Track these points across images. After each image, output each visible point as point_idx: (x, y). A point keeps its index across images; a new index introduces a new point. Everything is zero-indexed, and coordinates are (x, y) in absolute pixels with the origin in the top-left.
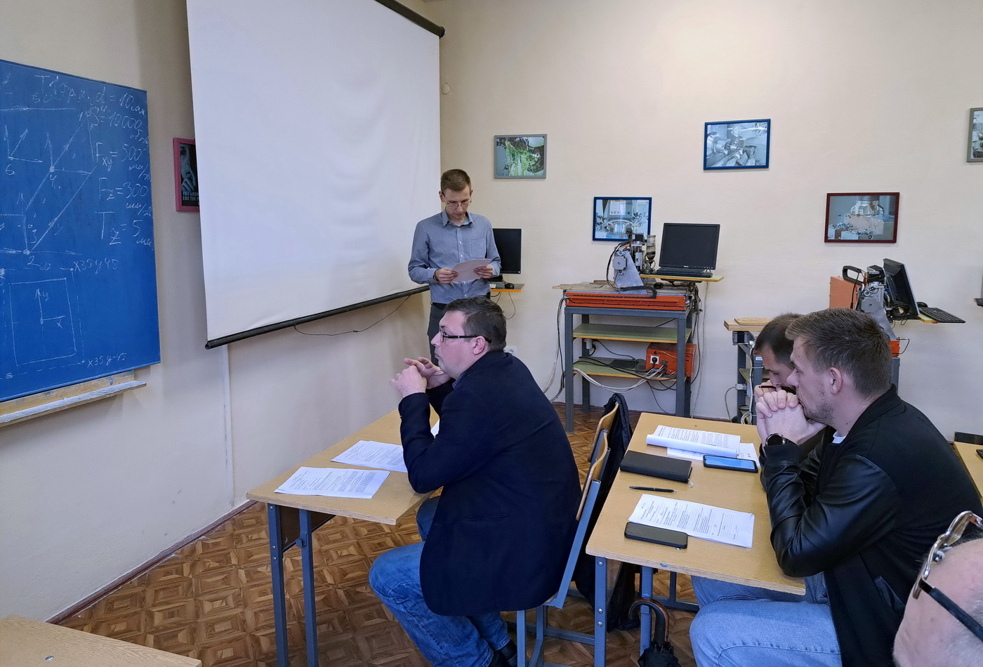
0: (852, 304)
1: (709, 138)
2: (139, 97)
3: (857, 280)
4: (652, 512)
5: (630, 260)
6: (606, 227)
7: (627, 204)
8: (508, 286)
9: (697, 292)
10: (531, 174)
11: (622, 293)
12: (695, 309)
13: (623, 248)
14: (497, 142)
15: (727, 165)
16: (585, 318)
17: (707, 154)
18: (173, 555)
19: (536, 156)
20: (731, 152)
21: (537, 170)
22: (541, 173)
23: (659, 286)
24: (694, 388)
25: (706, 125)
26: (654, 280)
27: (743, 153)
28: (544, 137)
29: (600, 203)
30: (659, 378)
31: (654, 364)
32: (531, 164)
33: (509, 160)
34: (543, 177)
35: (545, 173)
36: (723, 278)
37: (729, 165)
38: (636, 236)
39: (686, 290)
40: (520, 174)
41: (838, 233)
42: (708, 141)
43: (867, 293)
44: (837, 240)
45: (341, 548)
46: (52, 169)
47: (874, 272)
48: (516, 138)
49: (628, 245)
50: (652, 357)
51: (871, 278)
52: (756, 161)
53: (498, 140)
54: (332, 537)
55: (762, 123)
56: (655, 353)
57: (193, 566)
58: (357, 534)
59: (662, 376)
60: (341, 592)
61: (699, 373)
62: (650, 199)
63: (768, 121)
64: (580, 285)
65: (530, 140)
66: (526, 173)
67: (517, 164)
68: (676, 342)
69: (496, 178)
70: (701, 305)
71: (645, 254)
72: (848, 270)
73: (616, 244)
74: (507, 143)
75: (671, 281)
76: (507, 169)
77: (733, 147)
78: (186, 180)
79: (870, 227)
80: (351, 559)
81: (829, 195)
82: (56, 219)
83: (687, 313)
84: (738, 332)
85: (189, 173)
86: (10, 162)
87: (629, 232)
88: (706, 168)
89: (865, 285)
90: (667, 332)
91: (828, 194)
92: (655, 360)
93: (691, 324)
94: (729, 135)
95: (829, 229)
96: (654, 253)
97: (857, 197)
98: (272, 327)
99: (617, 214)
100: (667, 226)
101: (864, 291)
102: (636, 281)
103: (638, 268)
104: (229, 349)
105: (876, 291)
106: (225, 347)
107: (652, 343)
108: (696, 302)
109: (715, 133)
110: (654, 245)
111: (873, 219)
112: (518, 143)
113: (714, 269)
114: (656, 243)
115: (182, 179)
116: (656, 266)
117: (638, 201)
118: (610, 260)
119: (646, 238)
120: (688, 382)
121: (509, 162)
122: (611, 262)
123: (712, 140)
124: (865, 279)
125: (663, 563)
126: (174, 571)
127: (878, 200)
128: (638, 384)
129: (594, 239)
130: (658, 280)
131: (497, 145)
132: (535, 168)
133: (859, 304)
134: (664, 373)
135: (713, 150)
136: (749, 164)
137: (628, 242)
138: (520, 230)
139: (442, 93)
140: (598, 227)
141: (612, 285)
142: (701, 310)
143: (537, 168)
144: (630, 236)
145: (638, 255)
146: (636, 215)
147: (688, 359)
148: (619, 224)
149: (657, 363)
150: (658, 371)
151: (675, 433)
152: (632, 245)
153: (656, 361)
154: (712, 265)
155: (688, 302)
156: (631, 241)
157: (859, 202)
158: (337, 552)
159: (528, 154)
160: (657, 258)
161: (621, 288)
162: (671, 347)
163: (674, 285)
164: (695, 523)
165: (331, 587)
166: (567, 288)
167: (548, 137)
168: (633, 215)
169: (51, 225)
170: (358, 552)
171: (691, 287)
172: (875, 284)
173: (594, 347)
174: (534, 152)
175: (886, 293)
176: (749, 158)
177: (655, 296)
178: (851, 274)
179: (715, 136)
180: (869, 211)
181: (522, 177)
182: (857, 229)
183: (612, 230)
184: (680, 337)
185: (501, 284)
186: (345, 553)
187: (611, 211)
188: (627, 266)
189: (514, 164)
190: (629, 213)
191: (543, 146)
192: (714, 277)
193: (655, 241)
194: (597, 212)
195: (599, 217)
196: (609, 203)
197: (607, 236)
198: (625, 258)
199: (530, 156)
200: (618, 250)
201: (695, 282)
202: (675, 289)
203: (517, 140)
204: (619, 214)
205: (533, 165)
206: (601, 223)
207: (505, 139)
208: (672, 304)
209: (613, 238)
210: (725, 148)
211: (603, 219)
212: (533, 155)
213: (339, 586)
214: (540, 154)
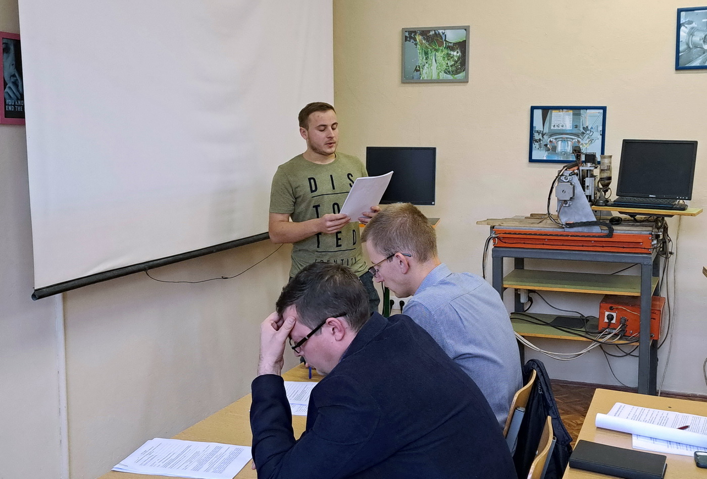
1: (682, 28)
5: (579, 188)
6: (546, 145)
7: (574, 114)
9: (666, 229)
10: (449, 77)
11: (567, 230)
12: (664, 251)
13: (570, 171)
14: (406, 37)
15: (705, 65)
16: (519, 263)
17: (681, 49)
19: (456, 54)
21: (457, 72)
22: (461, 76)
23: (617, 221)
24: (662, 355)
25: (679, 11)
26: (609, 213)
28: (466, 29)
29: (538, 114)
30: (616, 341)
31: (609, 323)
32: (449, 65)
33: (421, 59)
34: (465, 81)
35: (467, 77)
36: (702, 211)
38: (586, 155)
39: (652, 226)
40: (435, 77)
42: (682, 33)
48: (429, 31)
49: (576, 168)
50: (607, 313)
53: (407, 34)
56: (611, 309)
59: (620, 339)
61: (669, 335)
62: (604, 109)
64: (513, 220)
65: (448, 32)
66: (443, 76)
67: (431, 65)
68: (640, 295)
69: (403, 82)
70: (671, 247)
71: (597, 180)
73: (560, 167)
74: (419, 38)
75: (633, 215)
76: (417, 70)
78: (10, 85)
83: (653, 256)
85: (14, 76)
87: (577, 151)
88: (679, 68)
90: (627, 281)
92: (610, 318)
93: (658, 271)
96: (610, 178)
98: (116, 273)
99: (560, 128)
100: (627, 144)
102: (586, 216)
103: (589, 197)
104: (64, 299)
106: (59, 296)
107: (606, 295)
108: (665, 242)
109: (690, 23)
110: (609, 169)
112: (433, 37)
113: (690, 199)
114: (612, 165)
115: (5, 84)
116: (612, 195)
117: (588, 111)
118: (552, 188)
119: (598, 158)
120: (655, 347)
121: (420, 61)
122: (554, 190)
123: (687, 30)
128: (590, 347)
129: (531, 160)
130: (615, 213)
131: (406, 40)
132: (454, 68)
134: (623, 335)
135: (688, 44)
137: (576, 164)
138: (434, 150)
140: (536, 145)
141: (555, 220)
142: (671, 253)
143: (456, 71)
144: (578, 157)
145: (588, 181)
146: (586, 129)
147: (654, 316)
148: (563, 140)
149: (614, 321)
150: (615, 332)
151: (637, 414)
152: (581, 168)
153: (612, 319)
154: (687, 193)
155: (655, 242)
156: (579, 163)
159: (446, 51)
160: (614, 185)
161: (567, 224)
162: (632, 301)
163: (636, 221)
166: (496, 224)
167: (471, 29)
168: (582, 129)
171: (659, 223)
173: (530, 300)
174: (452, 49)
177: (611, 234)
179: (691, 26)
181: (438, 81)
183: (554, 148)
184: (645, 286)
187: (553, 125)
188: (574, 195)
189: (427, 65)
190: (576, 126)
191: (465, 41)
192: (689, 210)
193: (610, 163)
194: (534, 125)
195: (537, 132)
196: (551, 114)
197: (547, 156)
198: (571, 184)
199: (447, 54)
200: (562, 175)
201: (664, 216)
202: (637, 226)
203: (431, 33)
204: (564, 128)
205: (451, 66)
206: (540, 140)
207: (415, 32)
208: (633, 245)
209: (556, 159)
210: (704, 42)
211: (543, 135)
212: (452, 53)
214: (461, 51)
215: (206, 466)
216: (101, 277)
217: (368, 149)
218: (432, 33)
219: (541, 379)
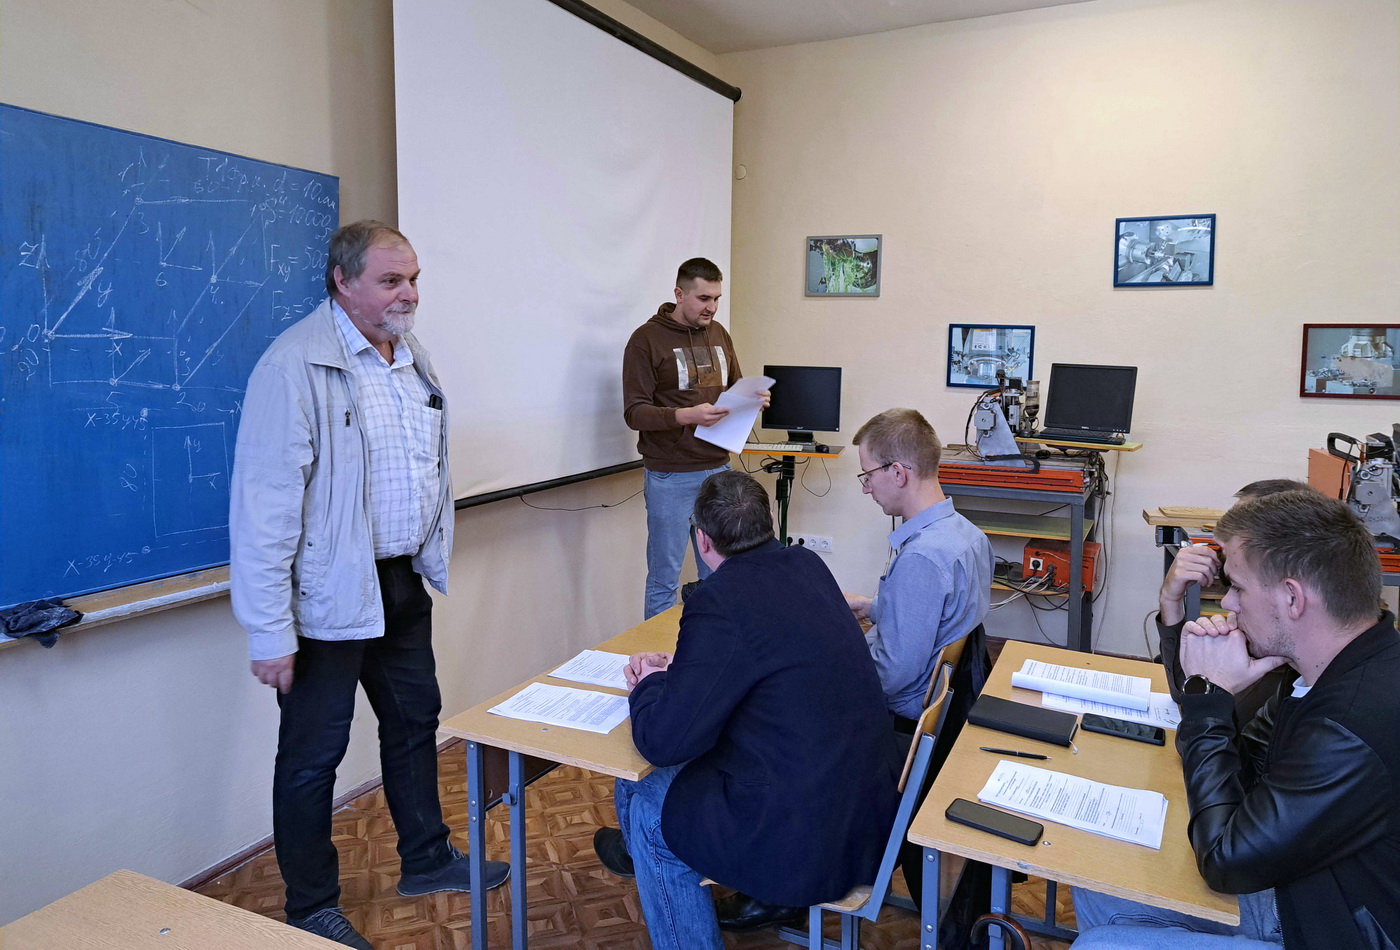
0: (1342, 490)
1: (1122, 241)
2: (328, 185)
3: (1349, 455)
4: (1014, 788)
5: (1001, 417)
6: (966, 368)
7: (997, 334)
8: (820, 449)
9: (1102, 466)
10: (859, 290)
11: (987, 463)
12: (1100, 492)
13: (991, 398)
14: (811, 246)
15: (1149, 281)
17: (1120, 263)
18: (345, 807)
19: (866, 265)
20: (1155, 262)
21: (867, 285)
22: (871, 289)
23: (1045, 455)
24: (1098, 609)
25: (1118, 221)
26: (1037, 446)
27: (1174, 262)
28: (878, 238)
29: (957, 332)
30: (1042, 591)
31: (1035, 571)
32: (859, 277)
33: (827, 270)
34: (876, 295)
35: (878, 290)
36: (1141, 446)
37: (1151, 280)
38: (1010, 380)
39: (1084, 462)
40: (842, 290)
41: (1321, 384)
42: (1121, 246)
43: (1366, 475)
44: (1320, 394)
45: (572, 813)
46: (214, 279)
47: (1377, 443)
48: (837, 240)
49: (999, 394)
50: (1032, 560)
51: (1372, 452)
52: (1194, 275)
53: (812, 243)
54: (560, 797)
55: (1202, 220)
56: (1037, 555)
57: (370, 825)
58: (595, 794)
59: (1048, 589)
60: (568, 877)
61: (1105, 589)
62: (1032, 328)
63: (1213, 218)
65: (858, 242)
66: (851, 289)
67: (838, 277)
68: (1069, 539)
70: (1109, 486)
71: (1023, 408)
72: (1337, 440)
73: (980, 392)
74: (825, 247)
75: (1063, 449)
76: (823, 283)
77: (1158, 254)
79: (1371, 376)
80: (585, 829)
81: (1307, 327)
82: (215, 345)
83: (1086, 496)
84: (1164, 527)
86: (162, 269)
88: (1117, 284)
89: (1362, 462)
90: (1056, 524)
91: (1305, 325)
92: (1036, 565)
93: (1093, 513)
94: (1153, 236)
95: (1307, 377)
96: (1037, 407)
97: (1351, 330)
98: (489, 497)
99: (983, 349)
100: (1057, 369)
101: (1360, 471)
102: (1009, 448)
103: (1013, 428)
105: (1379, 471)
107: (1033, 539)
108: (1101, 481)
109: (1131, 234)
110: (1036, 396)
111: (1376, 363)
112: (841, 247)
113: (1128, 432)
114: (1040, 392)
116: (1040, 425)
117: (1014, 330)
118: (971, 416)
119: (1024, 384)
120: (1088, 599)
121: (826, 273)
122: (973, 418)
123: (1127, 243)
124: (1362, 453)
125: (1022, 862)
126: (345, 829)
127: (1384, 334)
128: (1013, 597)
129: (949, 384)
130: (1043, 446)
131: (811, 249)
132: (863, 281)
133: (1352, 491)
134: (1051, 584)
135: (1128, 258)
136: (1183, 279)
137: (998, 389)
138: (839, 370)
139: (736, 178)
140: (954, 367)
141: (974, 452)
142: (1108, 493)
143: (867, 283)
144: (1002, 382)
145: (1012, 409)
146: (1011, 350)
147: (1087, 564)
148: (987, 363)
149: (1040, 569)
150: (1041, 580)
152: (1004, 394)
153: (1038, 566)
154: (1125, 427)
155: (1088, 480)
156: (1003, 389)
157: (1355, 337)
158: (565, 818)
159: (854, 262)
160: (1041, 414)
161: (987, 457)
162: (1061, 546)
163: (1066, 455)
164: (1077, 806)
165: (555, 867)
167: (883, 238)
168: (1006, 351)
169: (209, 352)
170: (594, 819)
171: (1093, 458)
172: (1379, 462)
174: (862, 259)
175: (1396, 475)
176: (1183, 270)
177: (1037, 469)
178: (1340, 445)
179: (1132, 238)
180: (1370, 352)
181: (845, 295)
182: (1351, 378)
183: (976, 372)
184: (1075, 530)
185: (811, 446)
186: (576, 819)
187: (974, 345)
188: (995, 425)
189: (834, 277)
190: (1001, 348)
191: (876, 251)
192: (1127, 445)
193: (1038, 389)
194: (953, 345)
195: (957, 353)
196: (972, 333)
197: (967, 380)
198: (993, 412)
199: (857, 265)
200: (982, 402)
201: (1097, 451)
202: (1068, 461)
204: (986, 349)
205: (861, 278)
206: (959, 362)
207: (821, 241)
208: (1062, 482)
209: (976, 383)
210: (1147, 256)
211: (963, 356)
212: (862, 264)
213: (566, 866)
214: (872, 263)
215: (584, 716)
216: (472, 501)
217: (767, 367)
218: (840, 242)
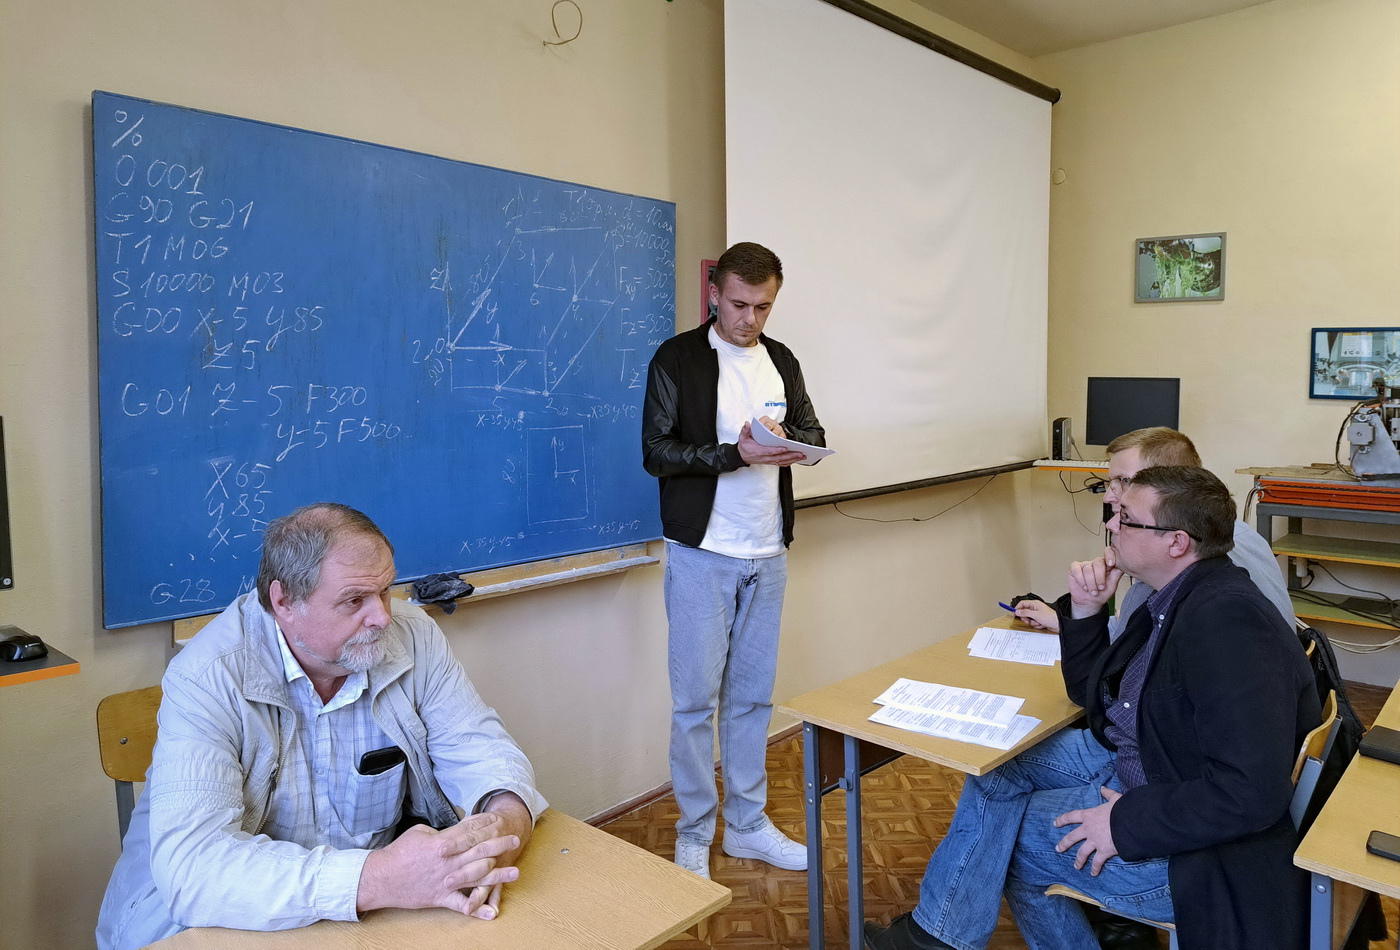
5: (1382, 430)
6: (1334, 377)
7: (1373, 338)
10: (1198, 294)
11: (1364, 484)
13: (1368, 409)
14: (1141, 249)
16: (1295, 525)
19: (1207, 267)
21: (1208, 288)
22: (1214, 292)
28: (1222, 236)
29: (1322, 338)
32: (1198, 279)
33: (1160, 274)
34: (1220, 298)
35: (1222, 292)
38: (1393, 389)
40: (1178, 294)
45: (895, 820)
48: (1172, 241)
49: (1378, 405)
53: (1142, 246)
54: (882, 804)
58: (916, 805)
60: (894, 880)
64: (1287, 469)
65: (1197, 242)
66: (1189, 293)
67: (1173, 281)
69: (1137, 302)
73: (1354, 403)
74: (1157, 249)
76: (1154, 287)
80: (908, 837)
87: (1379, 385)
99: (1355, 355)
102: (1393, 466)
103: (1397, 443)
112: (1176, 249)
117: (1395, 333)
118: (1342, 429)
121: (1159, 277)
122: (1345, 432)
129: (1312, 396)
131: (1141, 253)
132: (1204, 284)
137: (1378, 400)
138: (1176, 381)
139: (1054, 183)
140: (1319, 377)
141: (1348, 472)
143: (1209, 285)
144: (1381, 391)
146: (1393, 356)
148: (1360, 371)
152: (1385, 406)
156: (1383, 398)
159: (1193, 264)
161: (1364, 476)
165: (880, 870)
166: (1262, 473)
167: (1228, 236)
168: (1386, 357)
170: (918, 830)
173: (1310, 573)
174: (1202, 260)
181: (1183, 300)
183: (1346, 381)
186: (899, 827)
187: (1343, 351)
188: (1374, 439)
189: (1168, 281)
190: (1378, 353)
191: (1219, 252)
194: (1317, 352)
195: (1321, 360)
196: (1341, 338)
197: (1335, 391)
198: (1370, 425)
199: (1196, 267)
200: (1357, 413)
203: (1174, 243)
204: (1358, 355)
205: (1201, 281)
206: (1325, 370)
207: (1153, 243)
209: (1348, 395)
211: (1329, 364)
212: (1202, 265)
213: (892, 870)
214: (1215, 263)
217: (1091, 380)
219: (1323, 651)
